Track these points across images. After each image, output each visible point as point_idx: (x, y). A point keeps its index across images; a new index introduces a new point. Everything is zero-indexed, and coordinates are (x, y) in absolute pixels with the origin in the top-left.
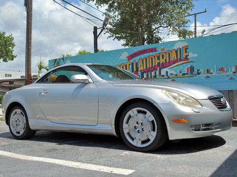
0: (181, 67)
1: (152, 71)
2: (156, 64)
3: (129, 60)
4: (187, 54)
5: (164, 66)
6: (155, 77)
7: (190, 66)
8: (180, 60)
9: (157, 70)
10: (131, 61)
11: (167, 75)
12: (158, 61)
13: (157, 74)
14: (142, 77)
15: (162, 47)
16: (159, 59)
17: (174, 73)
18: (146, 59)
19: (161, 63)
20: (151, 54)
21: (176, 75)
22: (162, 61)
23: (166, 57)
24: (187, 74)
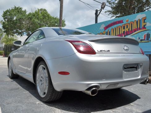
0: (140, 34)
2: (122, 32)
3: (105, 30)
4: (145, 24)
5: (127, 34)
7: (146, 33)
8: (140, 29)
10: (106, 31)
12: (124, 30)
15: (127, 19)
16: (124, 28)
18: (116, 29)
19: (126, 31)
20: (119, 25)
22: (126, 30)
23: (130, 27)
24: (144, 40)
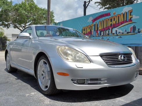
0: (127, 27)
1: (107, 30)
2: (110, 25)
4: (131, 17)
5: (114, 26)
6: (108, 34)
7: (133, 26)
8: (126, 21)
9: (110, 29)
10: (94, 23)
11: (116, 33)
12: (111, 23)
13: (110, 32)
14: (101, 34)
15: (114, 12)
16: (111, 21)
17: (121, 32)
18: (103, 21)
19: (113, 24)
20: (107, 17)
21: (123, 33)
22: (114, 22)
23: (116, 19)
24: (130, 32)
